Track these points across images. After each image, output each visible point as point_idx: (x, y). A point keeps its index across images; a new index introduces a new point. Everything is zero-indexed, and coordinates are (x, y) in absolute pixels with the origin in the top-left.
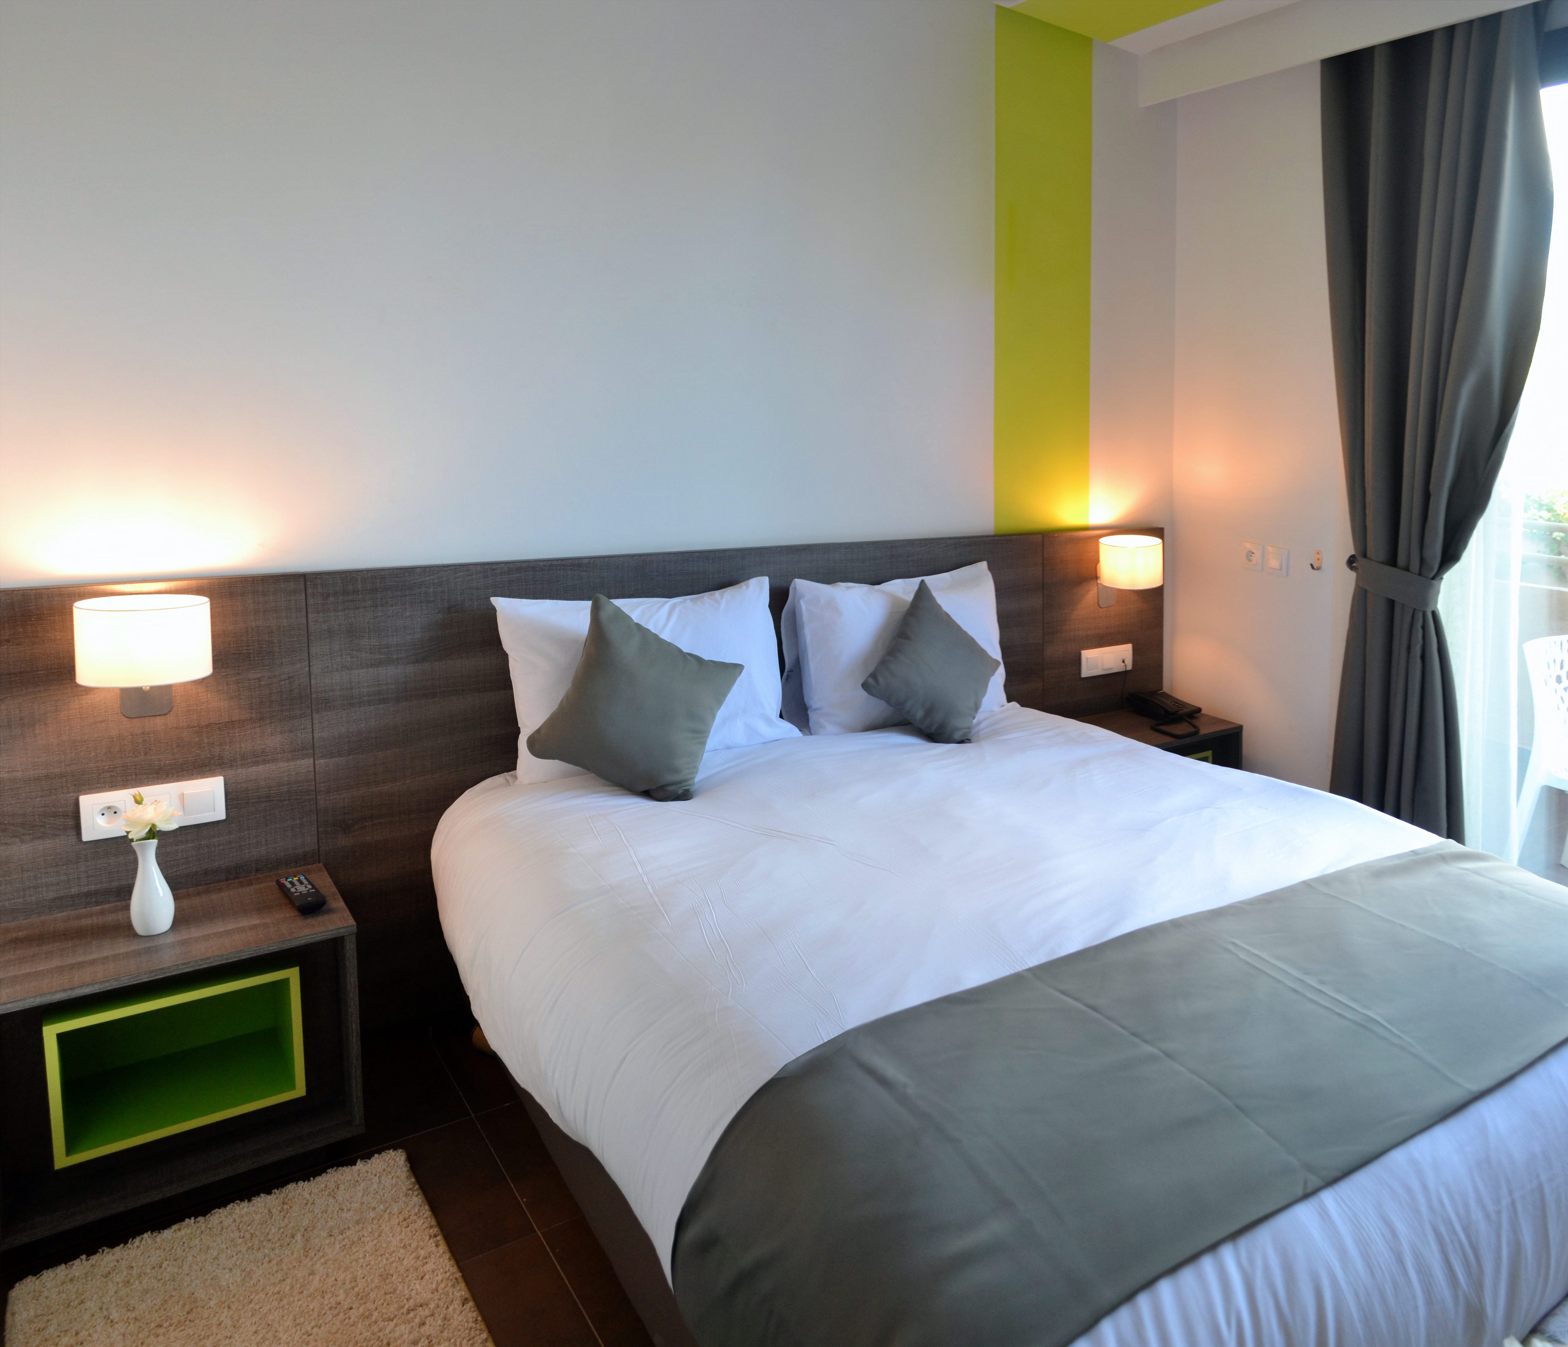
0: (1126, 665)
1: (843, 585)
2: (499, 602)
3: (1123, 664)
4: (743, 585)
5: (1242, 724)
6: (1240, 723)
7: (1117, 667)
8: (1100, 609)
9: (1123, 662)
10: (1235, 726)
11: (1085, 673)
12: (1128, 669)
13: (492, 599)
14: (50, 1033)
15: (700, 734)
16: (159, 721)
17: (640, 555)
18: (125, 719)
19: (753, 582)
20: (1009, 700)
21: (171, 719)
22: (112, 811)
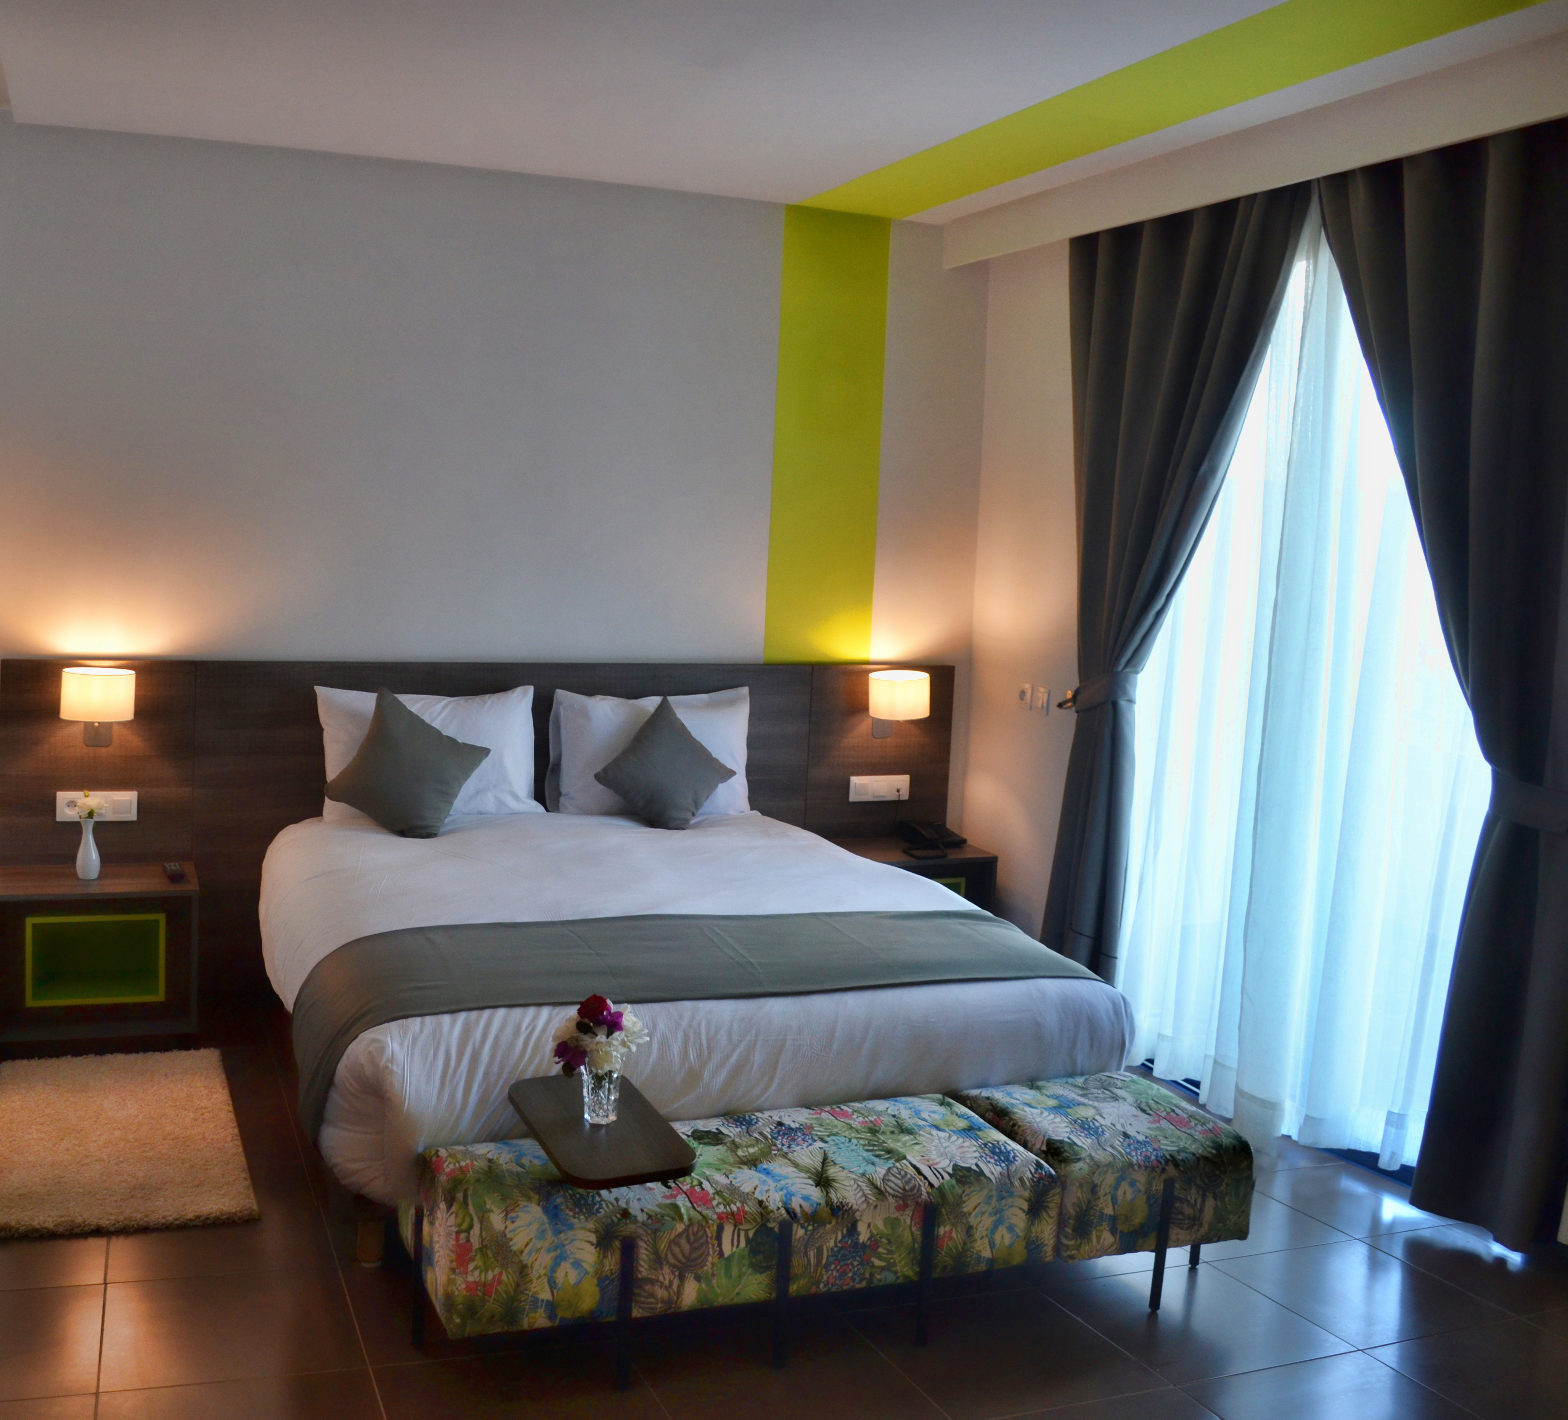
0: (899, 795)
1: (599, 697)
2: (320, 690)
3: (897, 793)
4: (510, 692)
5: (997, 855)
6: (993, 851)
7: (892, 796)
8: (875, 740)
9: (898, 791)
10: (990, 856)
11: (852, 798)
12: (901, 799)
13: (315, 687)
14: (30, 922)
15: (449, 796)
16: (104, 750)
17: (432, 663)
18: (85, 746)
19: (519, 690)
20: (752, 809)
21: (110, 749)
22: (72, 804)
